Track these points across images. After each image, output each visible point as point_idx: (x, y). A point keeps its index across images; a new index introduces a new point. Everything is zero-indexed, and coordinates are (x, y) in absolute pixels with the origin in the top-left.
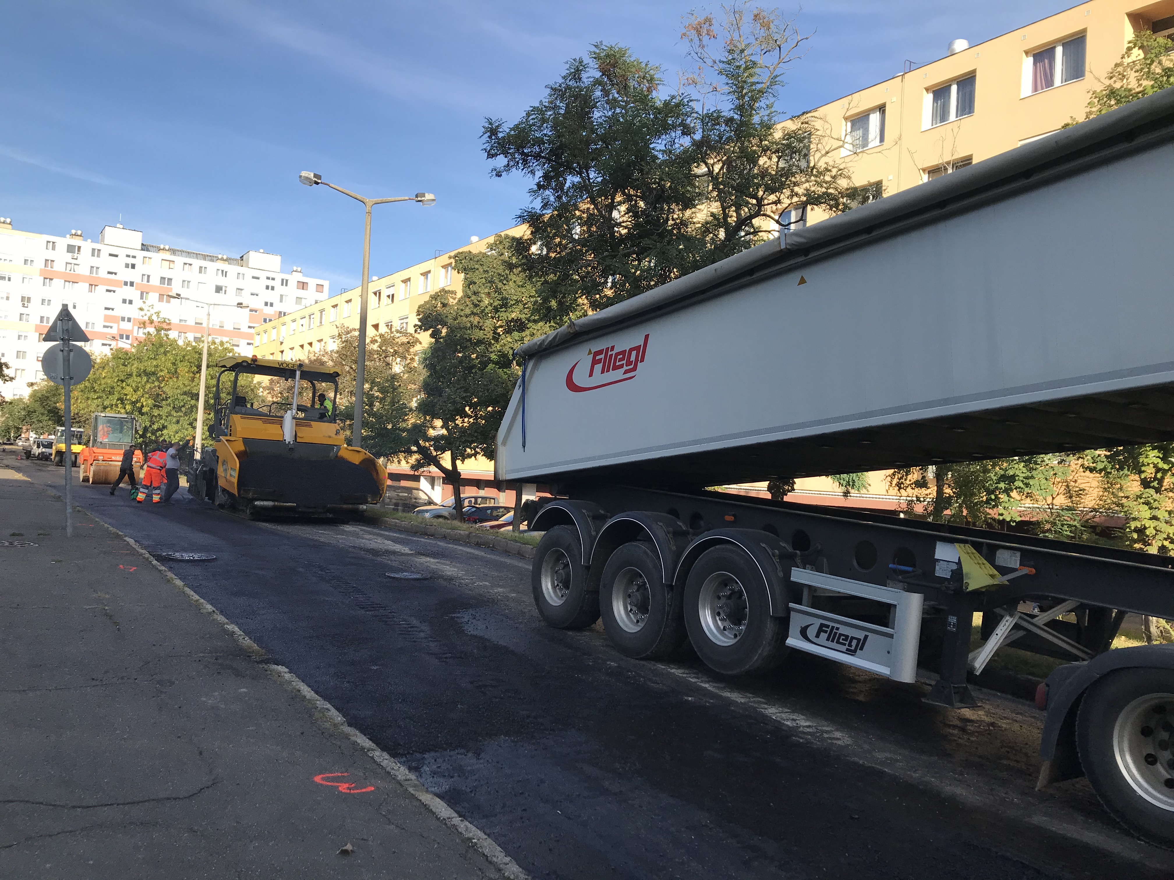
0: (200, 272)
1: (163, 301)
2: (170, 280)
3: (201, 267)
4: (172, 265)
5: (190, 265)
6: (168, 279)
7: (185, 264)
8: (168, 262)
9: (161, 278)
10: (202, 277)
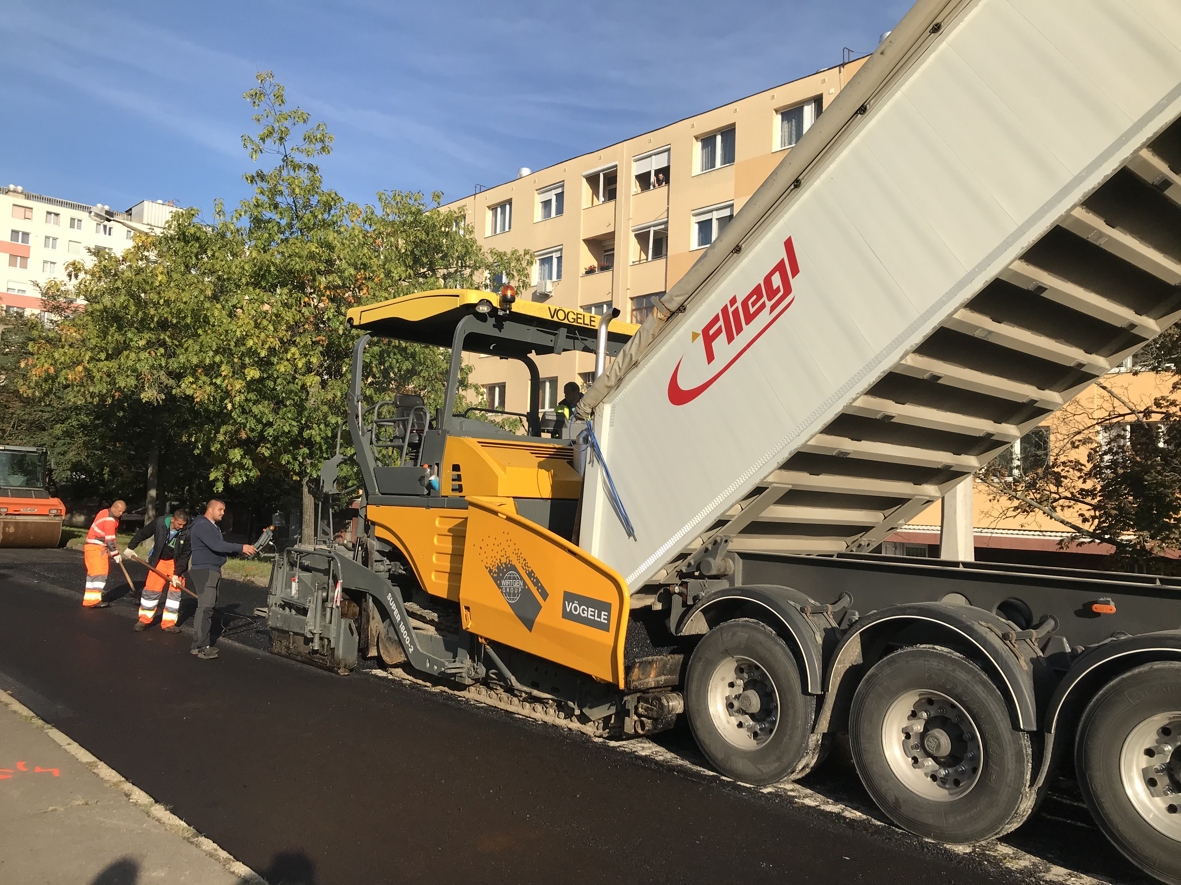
0: (72, 226)
1: (15, 266)
2: (26, 235)
3: (73, 219)
4: (28, 214)
5: (57, 215)
6: (24, 233)
7: (49, 213)
8: (23, 209)
9: (13, 231)
10: (74, 234)
